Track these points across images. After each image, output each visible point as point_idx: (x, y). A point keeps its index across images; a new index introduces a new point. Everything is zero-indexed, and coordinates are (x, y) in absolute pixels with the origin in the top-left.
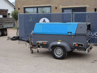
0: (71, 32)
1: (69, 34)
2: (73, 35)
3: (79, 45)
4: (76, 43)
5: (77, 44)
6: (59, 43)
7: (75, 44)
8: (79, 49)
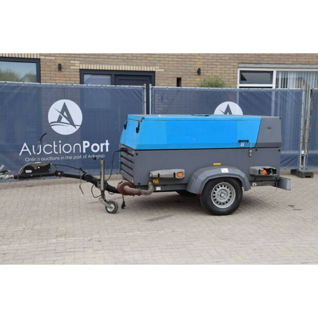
0: (248, 141)
1: (242, 145)
2: (251, 146)
3: (268, 171)
4: (261, 168)
5: (265, 169)
6: (225, 170)
7: (259, 170)
8: (261, 181)
